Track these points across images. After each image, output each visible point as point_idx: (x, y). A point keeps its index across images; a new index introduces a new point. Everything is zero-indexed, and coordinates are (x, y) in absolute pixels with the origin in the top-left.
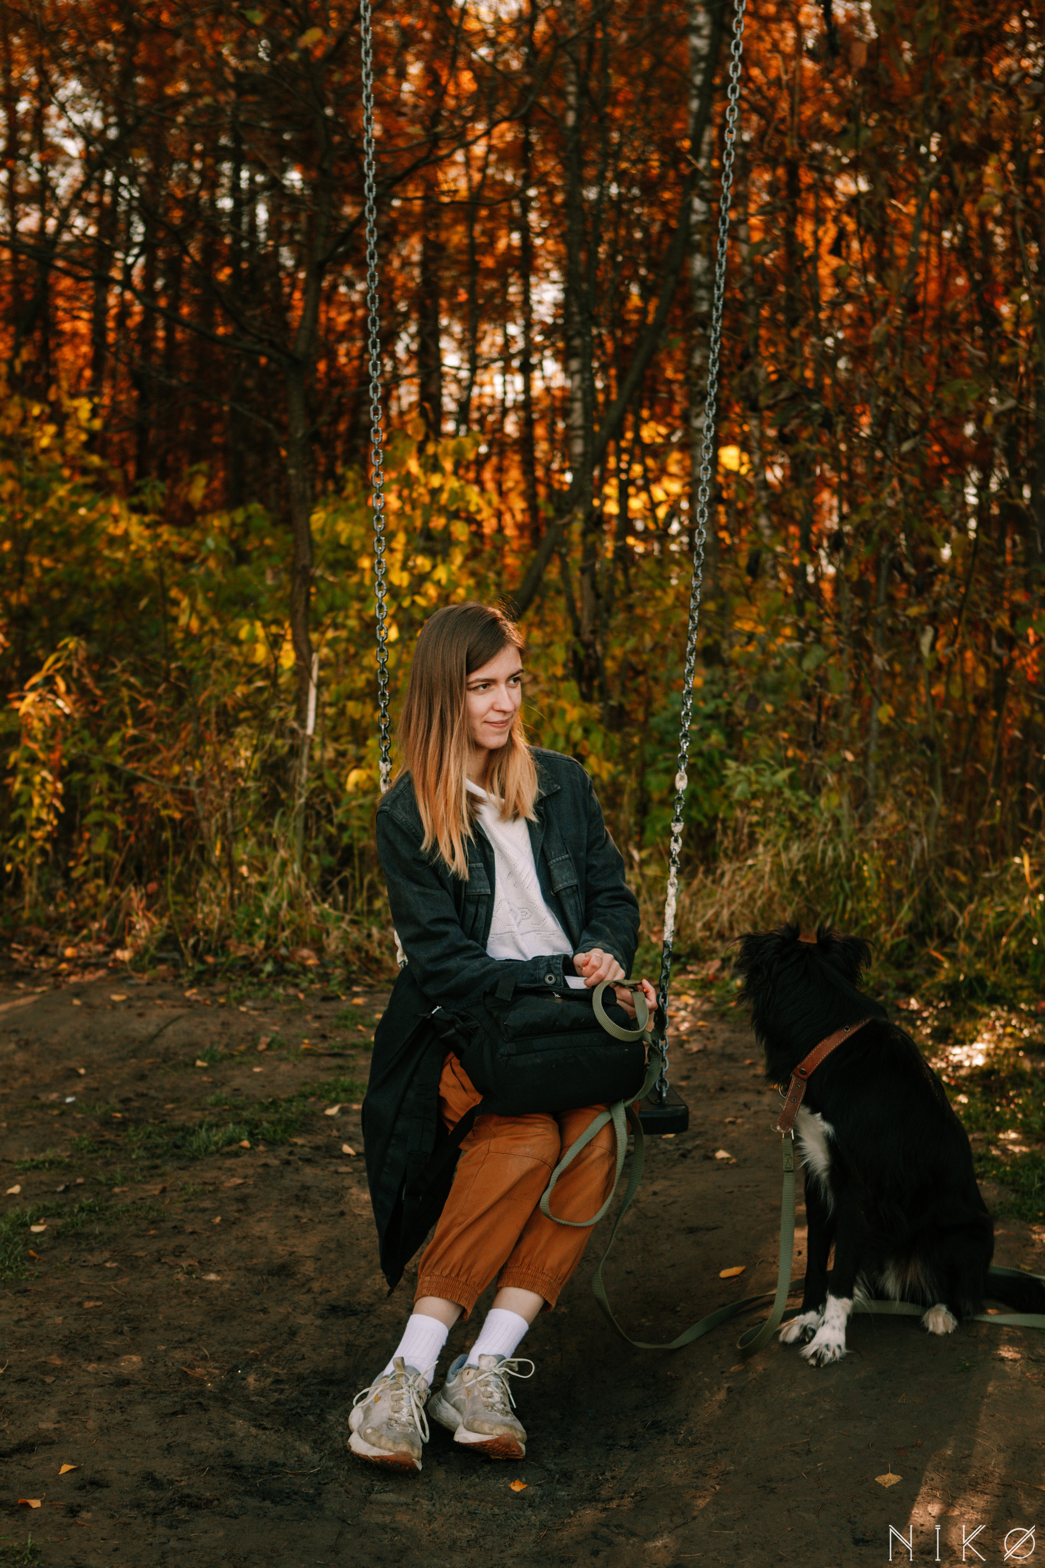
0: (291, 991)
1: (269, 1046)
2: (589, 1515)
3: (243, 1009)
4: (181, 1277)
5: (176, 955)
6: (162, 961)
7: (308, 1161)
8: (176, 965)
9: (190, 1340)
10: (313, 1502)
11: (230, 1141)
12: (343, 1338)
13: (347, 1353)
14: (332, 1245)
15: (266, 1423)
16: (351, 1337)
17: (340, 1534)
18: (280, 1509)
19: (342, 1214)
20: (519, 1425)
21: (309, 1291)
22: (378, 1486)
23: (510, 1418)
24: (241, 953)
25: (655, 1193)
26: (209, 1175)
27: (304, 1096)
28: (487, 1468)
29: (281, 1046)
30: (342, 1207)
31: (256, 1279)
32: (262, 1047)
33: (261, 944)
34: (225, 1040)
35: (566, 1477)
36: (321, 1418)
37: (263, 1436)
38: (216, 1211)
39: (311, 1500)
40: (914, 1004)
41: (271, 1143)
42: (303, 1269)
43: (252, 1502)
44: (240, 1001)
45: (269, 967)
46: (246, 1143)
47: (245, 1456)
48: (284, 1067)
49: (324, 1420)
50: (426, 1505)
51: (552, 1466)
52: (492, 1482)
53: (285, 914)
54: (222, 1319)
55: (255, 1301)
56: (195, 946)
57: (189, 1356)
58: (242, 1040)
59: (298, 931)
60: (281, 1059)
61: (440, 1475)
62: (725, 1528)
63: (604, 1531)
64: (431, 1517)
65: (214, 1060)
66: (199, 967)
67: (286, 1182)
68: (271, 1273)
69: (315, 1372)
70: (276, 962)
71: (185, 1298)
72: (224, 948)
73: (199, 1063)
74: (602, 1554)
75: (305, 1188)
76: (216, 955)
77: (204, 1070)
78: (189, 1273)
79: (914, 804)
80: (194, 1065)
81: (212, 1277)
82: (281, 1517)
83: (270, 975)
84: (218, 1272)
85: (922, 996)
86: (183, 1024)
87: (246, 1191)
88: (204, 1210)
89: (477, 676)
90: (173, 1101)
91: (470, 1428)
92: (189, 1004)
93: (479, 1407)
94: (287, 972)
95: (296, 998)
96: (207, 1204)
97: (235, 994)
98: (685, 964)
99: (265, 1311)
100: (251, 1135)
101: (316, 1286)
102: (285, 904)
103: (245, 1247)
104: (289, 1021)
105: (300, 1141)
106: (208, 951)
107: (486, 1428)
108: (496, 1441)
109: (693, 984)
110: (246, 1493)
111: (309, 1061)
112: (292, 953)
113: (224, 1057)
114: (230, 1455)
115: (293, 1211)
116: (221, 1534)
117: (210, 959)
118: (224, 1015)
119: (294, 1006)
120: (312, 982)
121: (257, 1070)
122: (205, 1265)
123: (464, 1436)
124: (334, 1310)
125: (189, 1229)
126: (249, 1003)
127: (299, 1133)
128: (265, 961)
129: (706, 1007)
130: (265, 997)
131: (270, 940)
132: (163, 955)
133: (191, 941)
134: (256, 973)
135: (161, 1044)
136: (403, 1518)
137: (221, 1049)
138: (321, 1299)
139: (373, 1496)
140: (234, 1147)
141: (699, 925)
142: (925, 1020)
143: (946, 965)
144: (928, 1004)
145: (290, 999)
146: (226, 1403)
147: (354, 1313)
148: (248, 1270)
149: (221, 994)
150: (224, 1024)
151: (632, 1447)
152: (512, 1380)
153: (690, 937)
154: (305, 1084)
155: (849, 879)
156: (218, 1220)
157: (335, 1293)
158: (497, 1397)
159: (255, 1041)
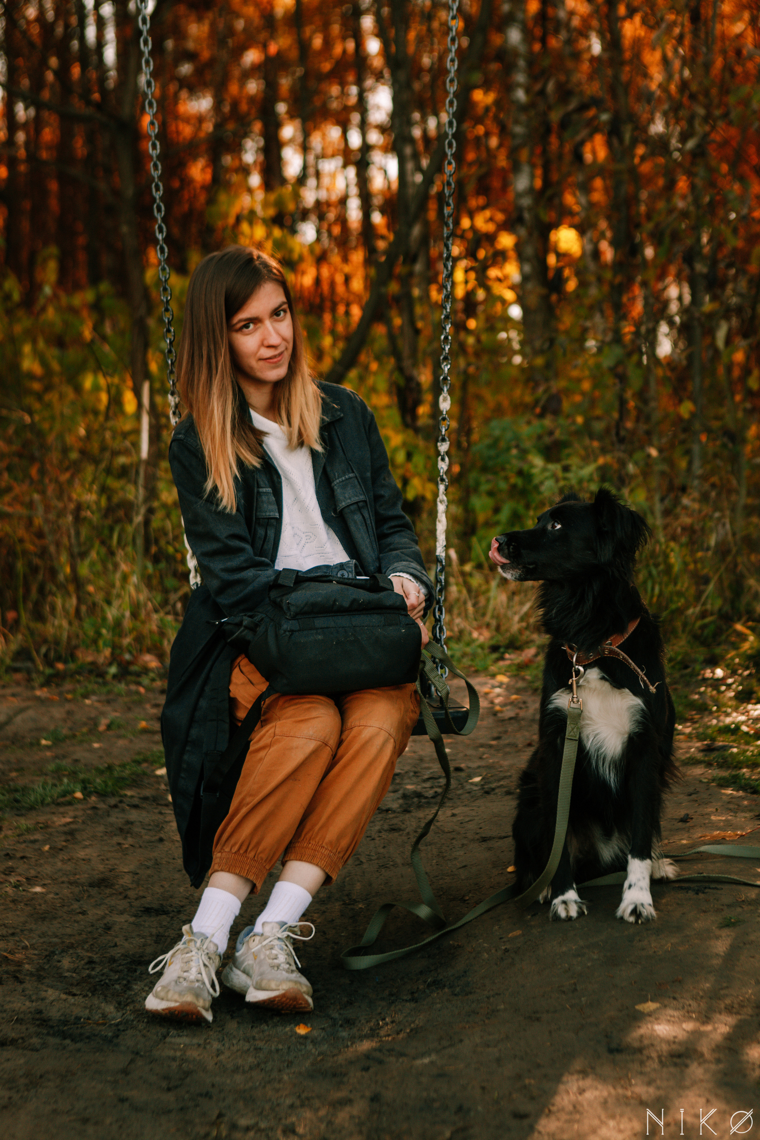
0: (133, 687)
1: (109, 727)
2: (366, 1045)
3: (87, 702)
4: (9, 890)
5: (29, 664)
6: (16, 670)
7: (136, 807)
8: (29, 672)
9: (13, 934)
10: (111, 1041)
11: (64, 794)
12: (154, 931)
13: (156, 942)
14: (149, 864)
15: (74, 990)
16: (161, 930)
17: (132, 1061)
18: (79, 1045)
19: (161, 840)
20: (304, 980)
21: (126, 897)
22: (173, 1032)
23: (296, 976)
24: (89, 659)
25: (454, 815)
26: (42, 819)
27: (138, 763)
28: (276, 1019)
29: (119, 727)
30: (162, 835)
31: (76, 890)
32: (102, 728)
33: (107, 652)
34: (69, 724)
35: (349, 1022)
36: (128, 987)
37: (72, 1000)
38: (45, 842)
39: (109, 1041)
40: (719, 673)
41: (102, 795)
42: (121, 882)
43: (53, 1041)
44: (86, 696)
45: (113, 670)
46: (79, 795)
47: (54, 1013)
48: (121, 743)
49: (130, 989)
50: (216, 1045)
51: (336, 1015)
52: (280, 1029)
53: (127, 623)
54: (44, 919)
55: (76, 906)
56: (46, 655)
57: (11, 945)
58: (85, 724)
59: (139, 639)
60: (119, 737)
61: (232, 1026)
62: (488, 1046)
63: (377, 1054)
64: (219, 1053)
65: (57, 740)
66: (48, 671)
67: (112, 819)
68: (91, 885)
69: (125, 956)
70: (119, 665)
71: (11, 905)
72: (73, 657)
73: (44, 742)
74: (372, 1070)
75: (128, 823)
76: (65, 662)
77: (48, 747)
78: (16, 887)
79: (719, 495)
80: (38, 744)
81: (38, 889)
82: (79, 1050)
83: (114, 676)
84: (43, 886)
85: (728, 666)
86: (31, 713)
87: (73, 826)
88: (34, 841)
89: (244, 315)
90: (17, 770)
91: (259, 988)
92: (38, 699)
93: (266, 968)
94: (130, 673)
95: (138, 693)
96: (37, 836)
97: (80, 690)
98: (503, 653)
99: (84, 913)
100: (84, 790)
101: (131, 894)
102: (128, 614)
103: (69, 867)
104: (129, 709)
105: (129, 793)
106: (59, 659)
107: (273, 985)
108: (283, 996)
109: (508, 668)
110: (48, 1034)
111: (145, 737)
112: (135, 658)
113: (66, 737)
114: (40, 1012)
115: (116, 839)
116: (22, 1061)
117: (60, 666)
118: (68, 706)
119: (135, 698)
120: (153, 680)
121: (96, 745)
122: (31, 881)
123: (254, 996)
124: (148, 911)
125: (19, 855)
126: (94, 698)
127: (130, 787)
128: (110, 664)
129: (521, 684)
130: (109, 692)
131: (115, 647)
132: (18, 665)
133: (43, 650)
134: (102, 675)
135: (10, 730)
136: (193, 1054)
137: (65, 731)
138: (136, 904)
139: (168, 1040)
140: (68, 798)
141: (516, 618)
142: (729, 686)
143: (752, 638)
144: (734, 673)
145: (129, 693)
146: (40, 979)
147: (166, 913)
148: (71, 883)
149: (68, 692)
150: (69, 713)
151: (414, 1000)
152: (295, 942)
153: (507, 630)
154: (139, 753)
155: (656, 565)
156: (47, 848)
157: (149, 899)
158: (282, 958)
159: (96, 725)
